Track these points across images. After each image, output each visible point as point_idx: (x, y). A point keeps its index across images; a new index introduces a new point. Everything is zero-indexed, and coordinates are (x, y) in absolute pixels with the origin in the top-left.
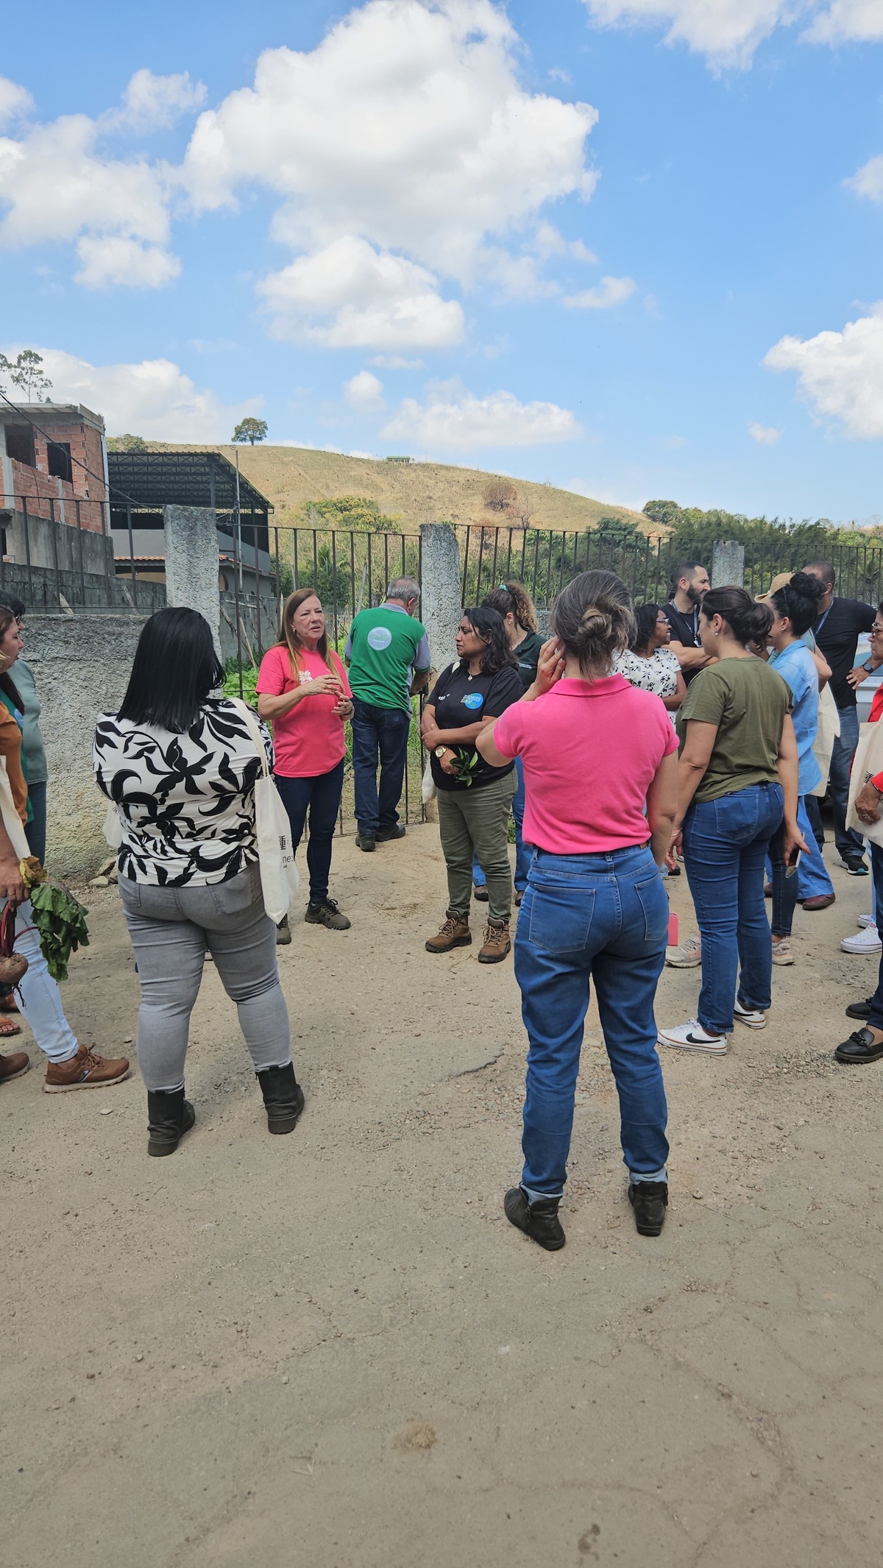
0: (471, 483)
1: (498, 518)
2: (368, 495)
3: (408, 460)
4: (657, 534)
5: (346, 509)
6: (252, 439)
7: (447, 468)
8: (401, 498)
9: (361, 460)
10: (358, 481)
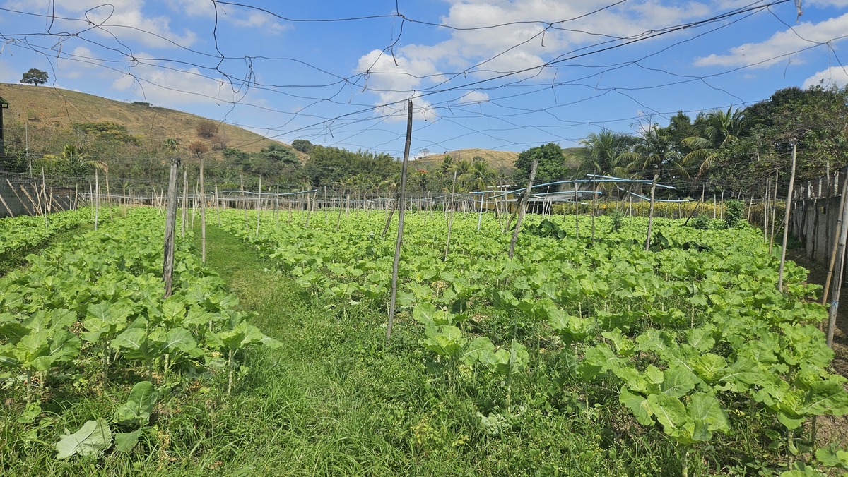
0: (189, 121)
1: (206, 143)
2: (120, 123)
3: (148, 104)
5: (103, 130)
6: (36, 82)
7: (174, 111)
8: (143, 126)
9: (116, 102)
10: (113, 114)
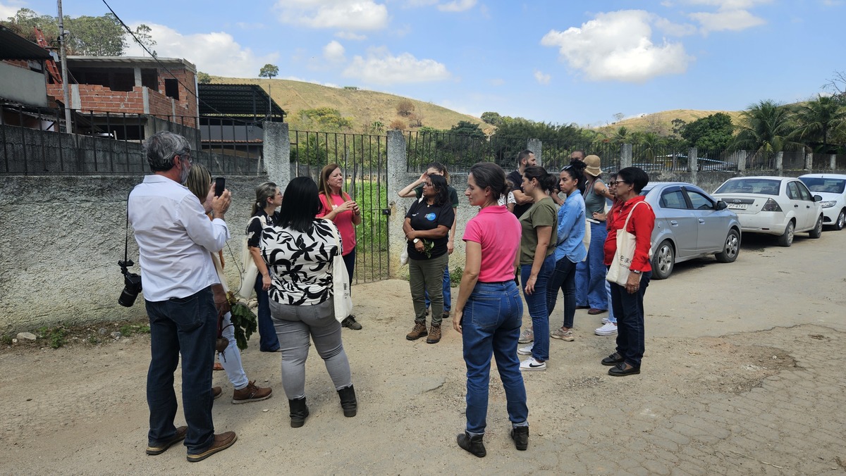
0: (390, 101)
1: (405, 121)
2: (334, 107)
3: (356, 88)
4: (489, 130)
5: (322, 114)
6: (270, 75)
7: (377, 93)
8: (352, 109)
9: (330, 88)
10: (328, 99)
